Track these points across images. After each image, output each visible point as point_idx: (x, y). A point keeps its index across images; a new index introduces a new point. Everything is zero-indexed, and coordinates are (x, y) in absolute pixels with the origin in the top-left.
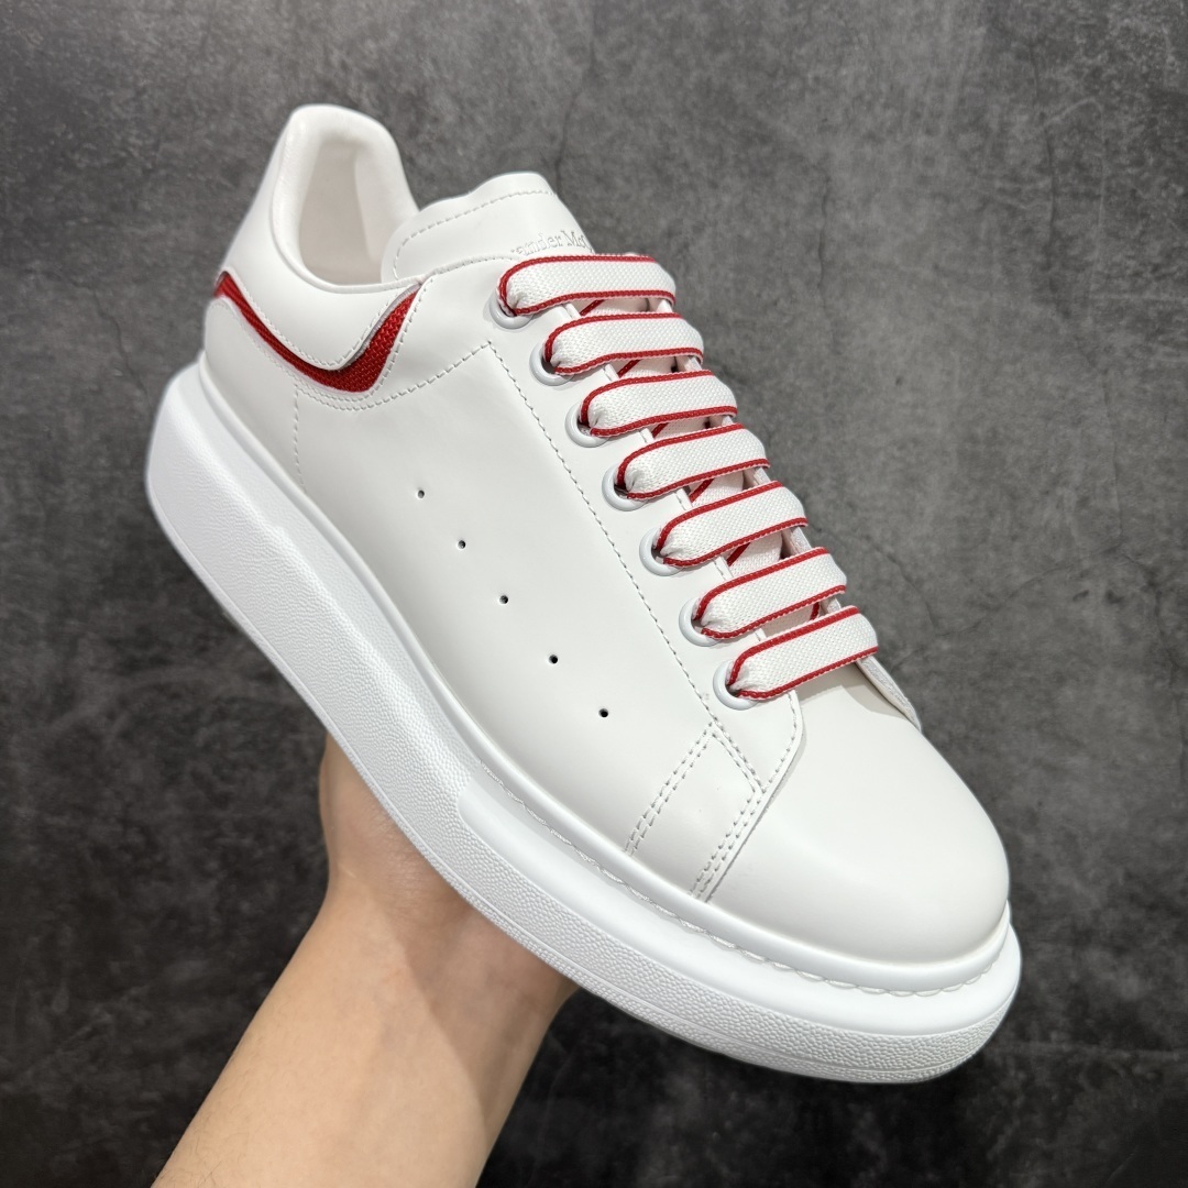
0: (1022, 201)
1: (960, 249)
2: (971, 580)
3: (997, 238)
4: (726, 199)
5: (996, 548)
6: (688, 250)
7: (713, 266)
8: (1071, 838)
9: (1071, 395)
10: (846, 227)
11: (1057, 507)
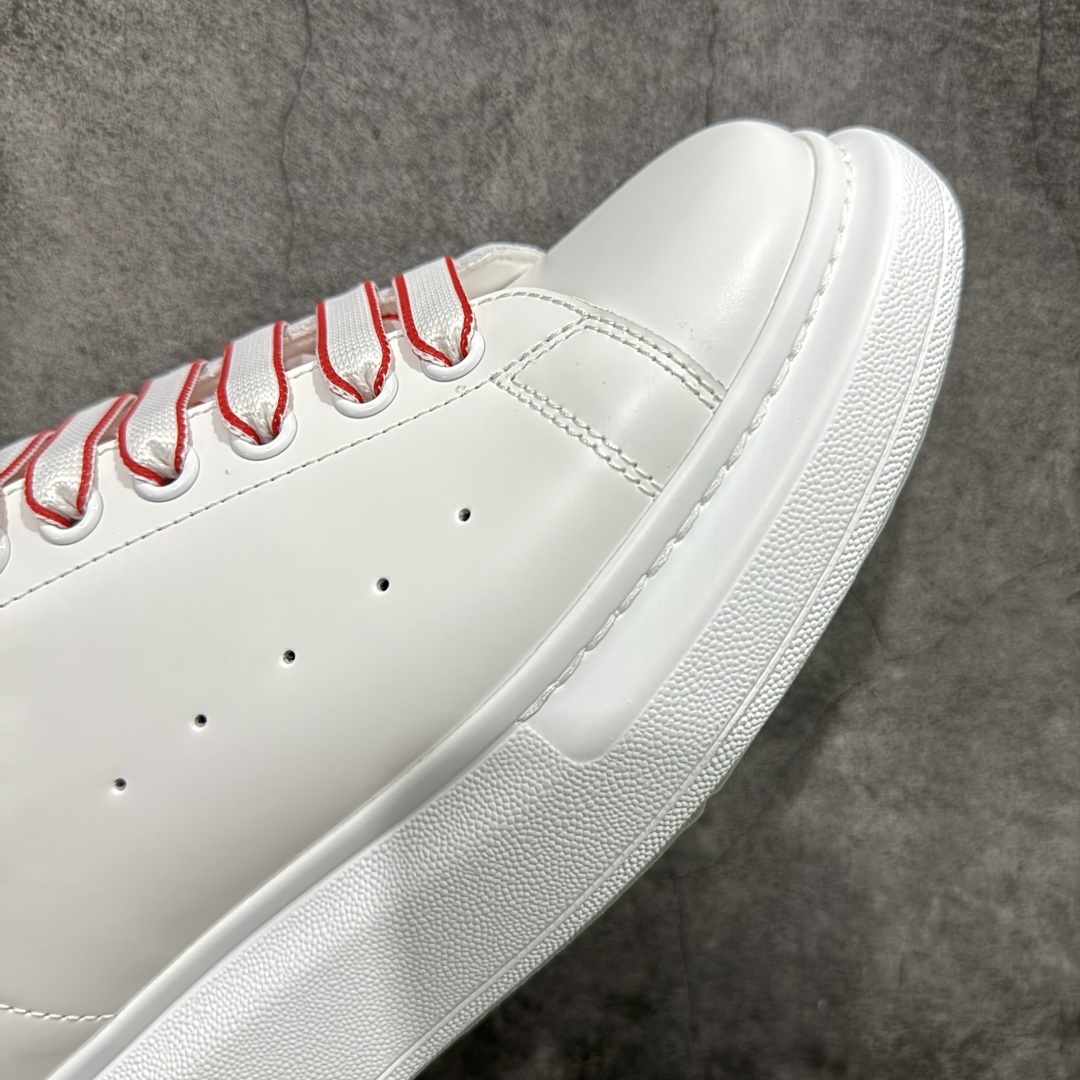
0: (998, 39)
1: (910, 110)
2: (932, 584)
3: (962, 95)
4: (565, 42)
5: (965, 538)
6: (512, 121)
7: (550, 143)
8: (1060, 907)
9: (1066, 320)
10: (745, 81)
11: (1047, 477)
